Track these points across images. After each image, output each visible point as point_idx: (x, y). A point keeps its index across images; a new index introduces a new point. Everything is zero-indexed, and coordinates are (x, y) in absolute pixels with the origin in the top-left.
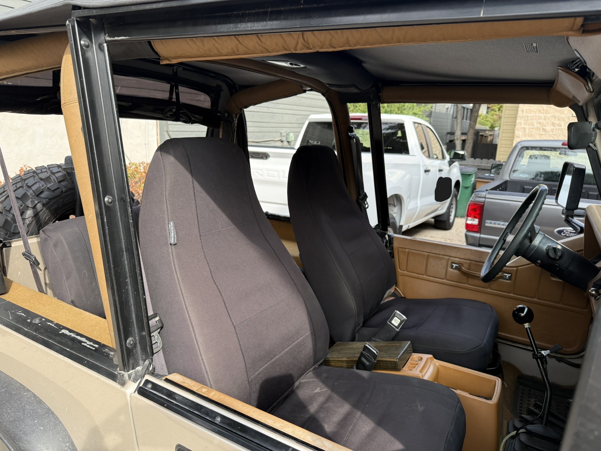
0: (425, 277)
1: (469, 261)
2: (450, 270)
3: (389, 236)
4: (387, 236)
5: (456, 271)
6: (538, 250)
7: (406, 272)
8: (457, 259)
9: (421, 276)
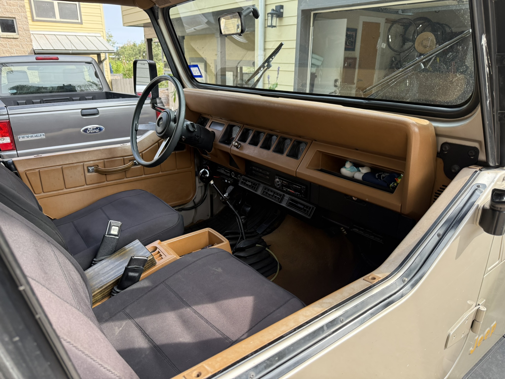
0: (65, 190)
1: (102, 161)
2: (88, 174)
5: (94, 174)
7: (43, 194)
8: (92, 162)
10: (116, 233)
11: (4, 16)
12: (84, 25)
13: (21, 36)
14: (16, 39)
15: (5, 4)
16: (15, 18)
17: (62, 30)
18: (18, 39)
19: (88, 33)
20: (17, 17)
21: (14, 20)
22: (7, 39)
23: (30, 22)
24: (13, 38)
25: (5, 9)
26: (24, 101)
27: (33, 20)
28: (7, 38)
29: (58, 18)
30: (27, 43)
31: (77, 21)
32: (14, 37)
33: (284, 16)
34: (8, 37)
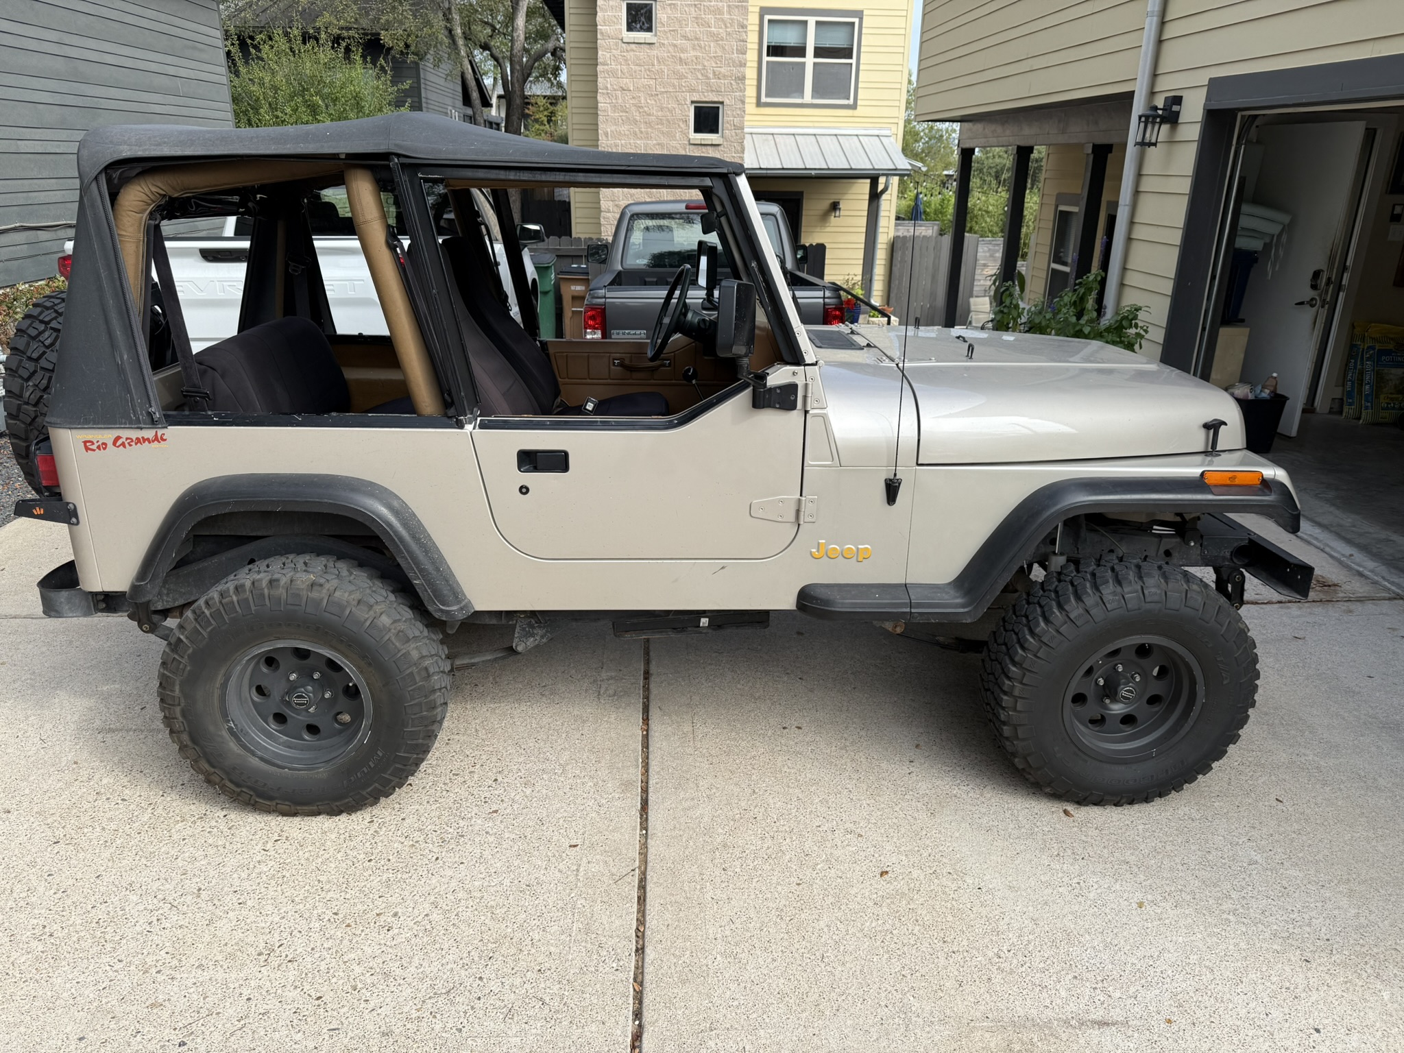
0: (589, 381)
1: (629, 355)
2: (612, 367)
3: (540, 342)
4: (538, 342)
5: (619, 368)
6: (691, 323)
7: (567, 380)
8: (618, 355)
9: (584, 381)
10: (590, 409)
11: (707, 100)
12: (860, 111)
13: (727, 141)
14: (717, 148)
15: (711, 76)
16: (722, 103)
17: (811, 124)
18: (720, 148)
19: (866, 129)
20: (727, 102)
21: (720, 106)
22: (700, 147)
23: (750, 107)
24: (712, 145)
25: (708, 84)
26: (655, 280)
27: (759, 104)
28: (701, 145)
29: (808, 97)
30: (734, 155)
31: (845, 102)
32: (714, 143)
33: (1180, 120)
34: (703, 143)
